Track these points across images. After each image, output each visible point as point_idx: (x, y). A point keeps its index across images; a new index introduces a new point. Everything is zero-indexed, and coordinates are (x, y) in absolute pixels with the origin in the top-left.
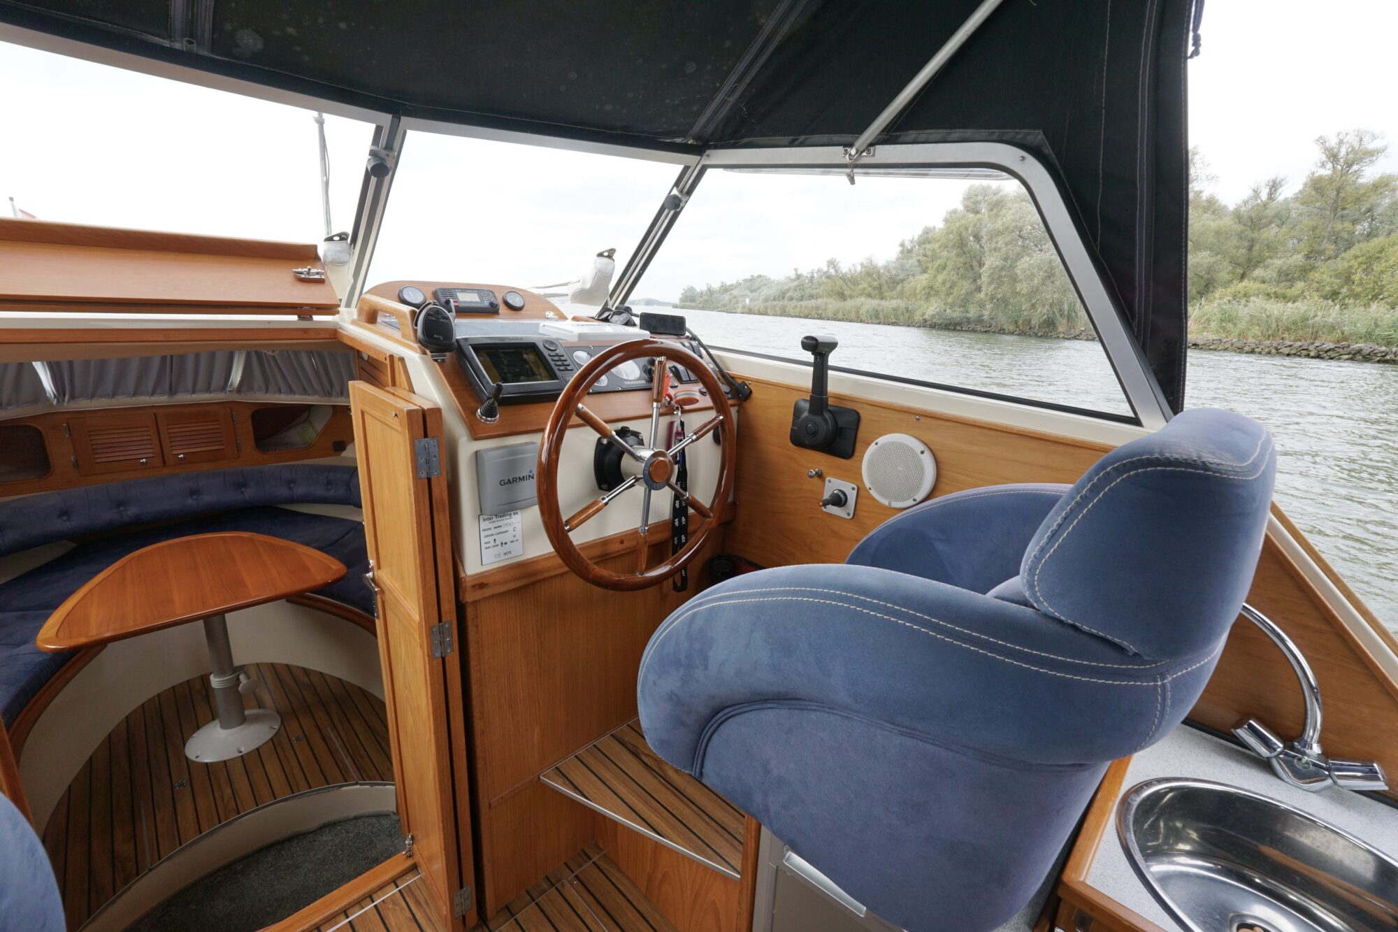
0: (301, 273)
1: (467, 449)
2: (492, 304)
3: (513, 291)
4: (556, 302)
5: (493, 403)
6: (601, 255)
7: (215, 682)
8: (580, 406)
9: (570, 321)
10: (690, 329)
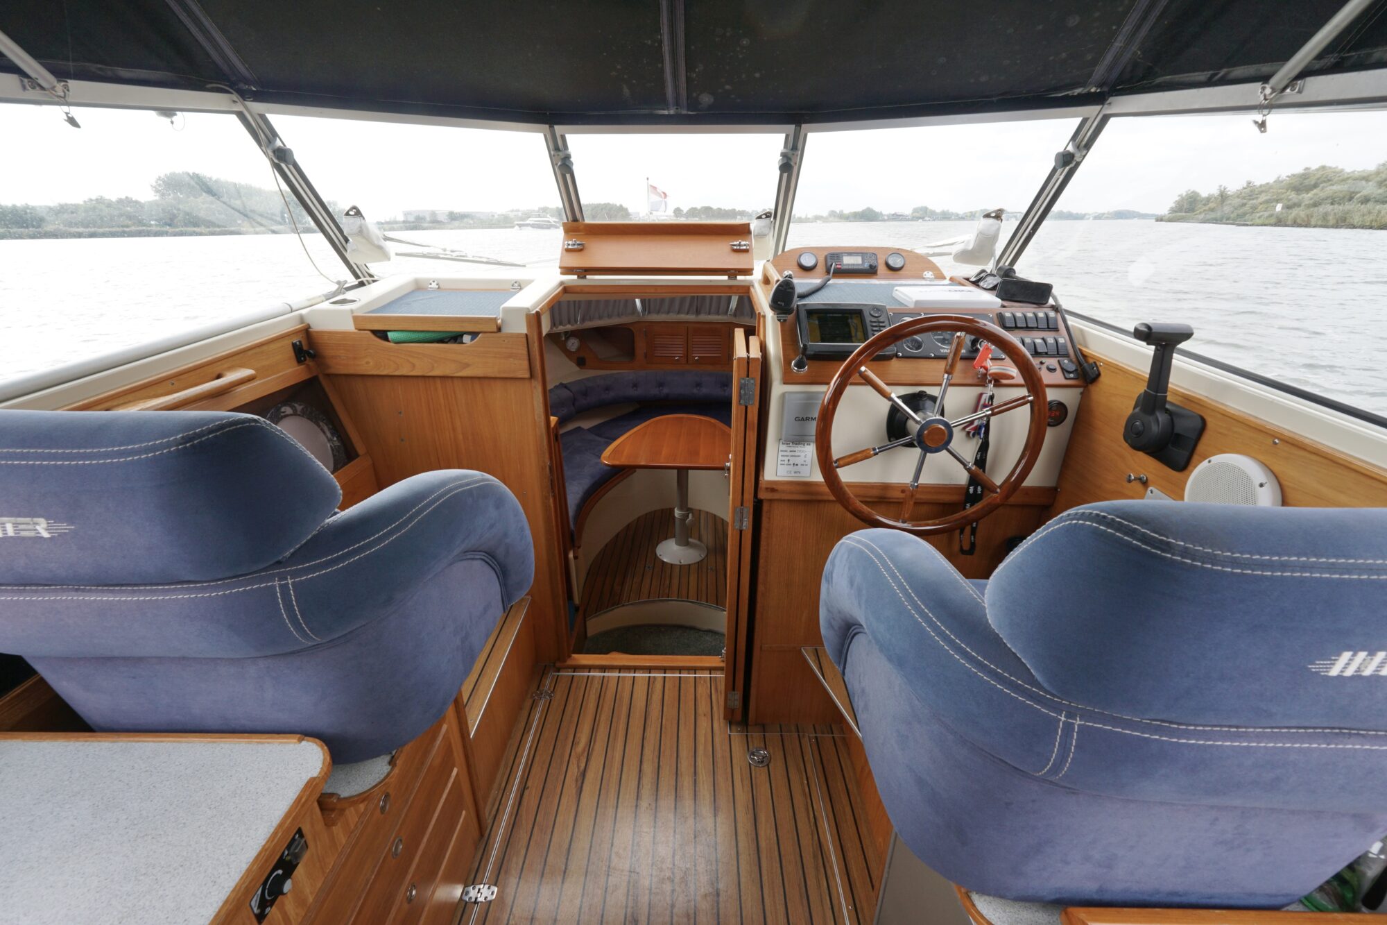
0: (734, 245)
1: (778, 389)
2: (871, 266)
3: (897, 252)
4: (935, 260)
5: (802, 358)
6: (987, 215)
7: (677, 513)
8: (863, 369)
9: (947, 281)
10: (1055, 299)
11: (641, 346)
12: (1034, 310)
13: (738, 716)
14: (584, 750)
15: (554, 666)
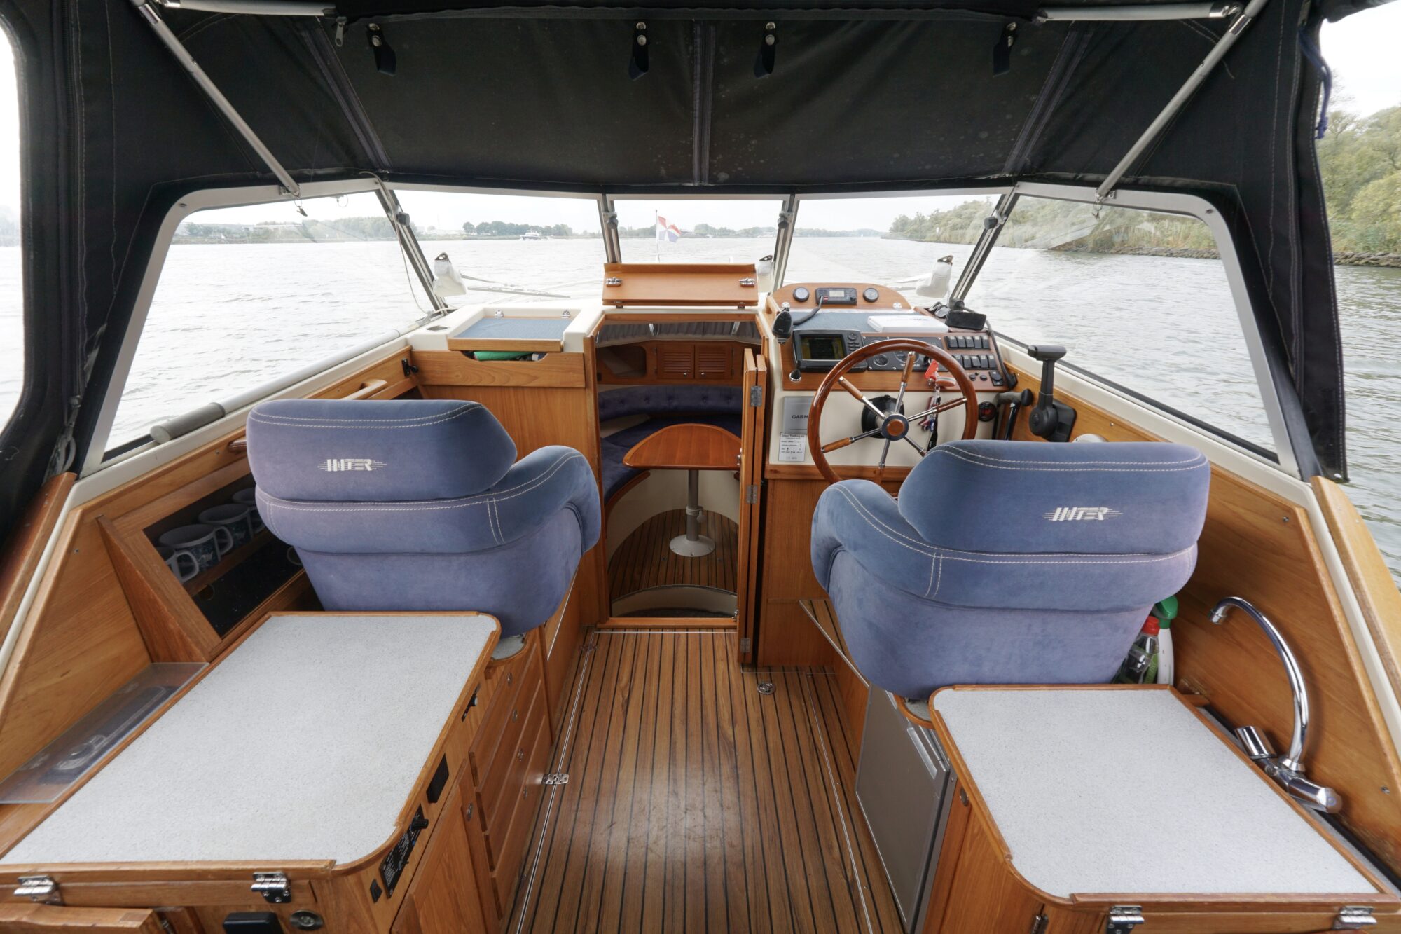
0: (743, 282)
1: (779, 394)
2: (851, 299)
3: (872, 287)
4: (903, 293)
5: (797, 371)
6: (941, 260)
7: (689, 511)
8: (841, 378)
9: (912, 311)
10: (988, 325)
11: (652, 364)
12: (973, 334)
13: (749, 659)
14: (626, 686)
15: (596, 626)
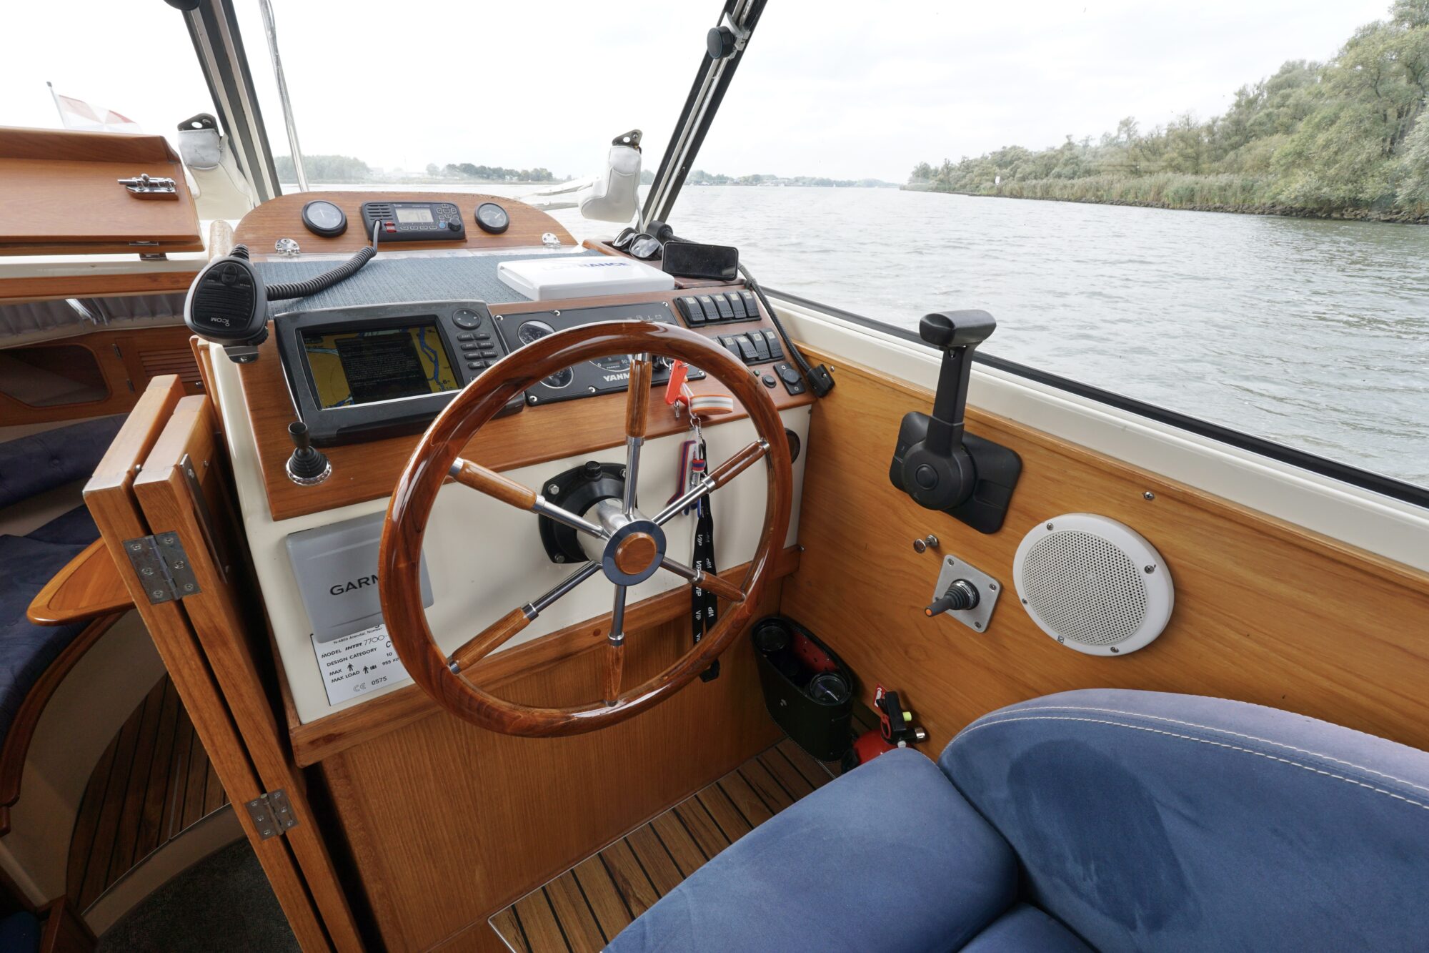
0: (133, 185)
1: (263, 532)
2: (450, 225)
3: (492, 203)
6: (619, 142)
8: (459, 463)
9: (579, 249)
10: (744, 272)
11: (118, 373)
12: (722, 290)
